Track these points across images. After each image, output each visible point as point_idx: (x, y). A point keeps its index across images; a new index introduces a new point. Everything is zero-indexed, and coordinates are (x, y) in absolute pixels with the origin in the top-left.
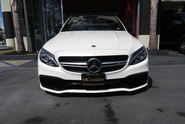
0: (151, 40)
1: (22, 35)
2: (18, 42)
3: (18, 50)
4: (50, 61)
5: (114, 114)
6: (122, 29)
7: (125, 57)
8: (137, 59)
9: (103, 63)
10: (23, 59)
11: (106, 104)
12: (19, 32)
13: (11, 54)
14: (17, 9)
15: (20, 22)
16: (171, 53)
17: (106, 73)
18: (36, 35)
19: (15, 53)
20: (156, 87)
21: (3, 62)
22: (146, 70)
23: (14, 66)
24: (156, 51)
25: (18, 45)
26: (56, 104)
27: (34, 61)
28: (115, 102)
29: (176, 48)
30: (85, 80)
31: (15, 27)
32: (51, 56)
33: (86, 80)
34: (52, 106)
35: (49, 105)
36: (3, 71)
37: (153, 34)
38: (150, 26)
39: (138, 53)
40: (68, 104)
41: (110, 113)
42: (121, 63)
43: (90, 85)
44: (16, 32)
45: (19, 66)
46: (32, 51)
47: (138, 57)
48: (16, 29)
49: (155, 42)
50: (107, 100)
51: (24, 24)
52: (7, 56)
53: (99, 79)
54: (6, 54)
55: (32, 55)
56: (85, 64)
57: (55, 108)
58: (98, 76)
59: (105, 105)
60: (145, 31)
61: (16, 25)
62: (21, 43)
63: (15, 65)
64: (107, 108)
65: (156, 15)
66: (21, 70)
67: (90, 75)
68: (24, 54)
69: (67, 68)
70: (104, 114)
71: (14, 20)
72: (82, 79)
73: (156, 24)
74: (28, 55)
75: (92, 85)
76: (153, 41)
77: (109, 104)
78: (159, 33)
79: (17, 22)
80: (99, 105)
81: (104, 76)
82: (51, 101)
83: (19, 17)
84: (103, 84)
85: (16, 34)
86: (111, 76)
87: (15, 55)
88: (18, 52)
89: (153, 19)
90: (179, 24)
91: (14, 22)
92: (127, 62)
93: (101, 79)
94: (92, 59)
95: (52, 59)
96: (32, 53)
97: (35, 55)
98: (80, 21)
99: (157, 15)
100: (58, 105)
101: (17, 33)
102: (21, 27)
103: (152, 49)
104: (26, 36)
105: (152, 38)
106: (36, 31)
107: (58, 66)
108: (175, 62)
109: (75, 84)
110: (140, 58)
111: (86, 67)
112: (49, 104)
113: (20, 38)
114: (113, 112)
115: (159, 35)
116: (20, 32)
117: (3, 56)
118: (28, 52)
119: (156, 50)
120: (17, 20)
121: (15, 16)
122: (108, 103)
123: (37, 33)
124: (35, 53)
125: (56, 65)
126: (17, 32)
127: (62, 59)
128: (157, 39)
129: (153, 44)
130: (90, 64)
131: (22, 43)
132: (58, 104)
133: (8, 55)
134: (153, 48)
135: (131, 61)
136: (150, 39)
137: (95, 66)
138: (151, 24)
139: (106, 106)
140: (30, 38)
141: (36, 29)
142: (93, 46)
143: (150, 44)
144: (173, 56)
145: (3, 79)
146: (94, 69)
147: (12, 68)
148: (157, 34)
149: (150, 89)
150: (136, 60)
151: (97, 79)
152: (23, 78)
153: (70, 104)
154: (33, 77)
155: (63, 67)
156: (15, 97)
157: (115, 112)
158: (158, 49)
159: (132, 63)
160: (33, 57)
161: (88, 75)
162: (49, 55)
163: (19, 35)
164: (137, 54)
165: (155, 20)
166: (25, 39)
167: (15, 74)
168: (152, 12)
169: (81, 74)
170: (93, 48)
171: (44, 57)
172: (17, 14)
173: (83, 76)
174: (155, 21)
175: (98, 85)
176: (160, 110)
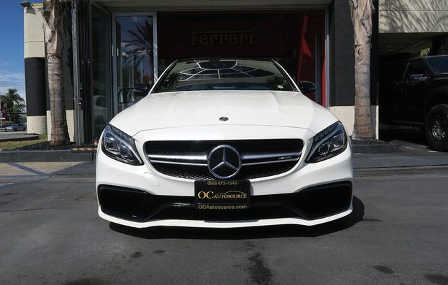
0: (358, 118)
1: (65, 105)
2: (54, 122)
3: (53, 140)
4: (124, 152)
5: (271, 275)
6: (289, 88)
7: (296, 145)
8: (324, 149)
9: (246, 157)
10: (61, 158)
11: (251, 253)
12: (58, 99)
13: (37, 149)
14: (57, 50)
15: (61, 78)
16: (409, 147)
17: (251, 180)
18: (95, 107)
19: (46, 145)
20: (372, 220)
21: (17, 166)
22: (347, 175)
23: (41, 173)
24: (371, 142)
25: (54, 128)
26: (133, 252)
27: (88, 164)
28: (273, 251)
29: (421, 138)
30: (202, 195)
31: (50, 88)
32: (128, 142)
33: (206, 195)
34: (124, 257)
35: (117, 254)
36: (15, 184)
37: (362, 104)
38: (356, 85)
39: (325, 136)
40: (160, 252)
41: (261, 275)
42: (286, 158)
43: (213, 207)
44: (52, 99)
45: (53, 173)
46: (83, 141)
47: (326, 146)
48: (51, 93)
49: (369, 122)
50: (253, 246)
51: (70, 81)
52: (26, 151)
53: (236, 194)
54: (26, 148)
55: (82, 149)
56: (204, 158)
57: (130, 261)
58: (232, 187)
59: (250, 256)
60: (342, 97)
61: (53, 83)
62: (59, 123)
63: (43, 171)
64: (254, 264)
65: (368, 62)
66: (55, 182)
67: (215, 183)
68: (67, 148)
69: (161, 168)
70: (247, 275)
71: (49, 72)
72: (196, 193)
73: (369, 80)
74: (75, 149)
75: (219, 208)
76: (364, 120)
77: (258, 255)
78: (377, 102)
79: (56, 77)
80: (233, 257)
81: (247, 187)
82: (121, 246)
83: (61, 67)
84: (245, 207)
85: (52, 104)
86: (263, 187)
87: (45, 149)
88: (52, 143)
89: (360, 71)
90: (423, 82)
91: (50, 77)
92: (300, 156)
93: (241, 194)
94: (219, 147)
95: (131, 148)
96: (82, 147)
97: (89, 149)
98: (193, 72)
99: (371, 62)
100: (137, 255)
101: (54, 101)
102: (63, 88)
103: (360, 137)
104: (74, 109)
105: (361, 113)
106: (95, 98)
107: (143, 164)
108: (418, 168)
109: (179, 205)
110: (332, 147)
111: (206, 165)
112: (117, 251)
113: (58, 111)
114: (269, 271)
115: (377, 107)
116: (60, 99)
117: (18, 151)
118: (74, 143)
119: (373, 141)
120: (56, 73)
121: (52, 66)
122: (256, 252)
123: (98, 104)
124: (90, 147)
125: (136, 162)
126: (54, 99)
127: (151, 147)
128: (372, 116)
129: (363, 127)
130: (215, 159)
131: (62, 123)
132: (137, 253)
133: (29, 150)
134: (364, 136)
135: (310, 153)
136: (357, 115)
137: (227, 163)
138: (356, 82)
139: (251, 259)
140: (82, 111)
141: (95, 94)
142: (221, 119)
143: (356, 126)
144: (413, 154)
145: (14, 200)
146: (224, 171)
147: (36, 179)
148: (373, 103)
149: (359, 225)
150: (322, 151)
151: (230, 194)
152: (61, 198)
153: (166, 253)
154: (83, 196)
155: (155, 165)
156: (39, 237)
157: (272, 272)
158: (377, 138)
159: (312, 159)
160: (85, 154)
161: (209, 184)
162: (123, 138)
163: (57, 106)
164: (323, 138)
165: (365, 72)
166: (70, 114)
167: (42, 189)
168: (357, 55)
169: (193, 181)
170: (222, 122)
171: (110, 145)
172: (56, 61)
173: (198, 187)
174: (365, 73)
175: (233, 207)
176: (385, 270)
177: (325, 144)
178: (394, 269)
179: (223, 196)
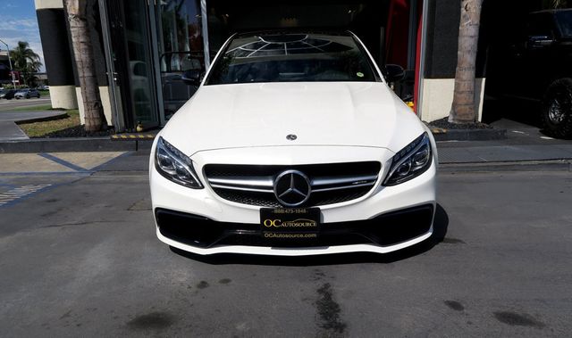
0: (458, 96)
1: (98, 80)
2: (87, 102)
3: (87, 124)
4: (181, 172)
5: (339, 311)
7: (373, 167)
8: (404, 169)
9: (316, 183)
10: (100, 147)
11: (320, 284)
12: (88, 74)
13: (69, 136)
14: (80, 9)
15: (89, 46)
17: (321, 207)
18: (134, 77)
19: (78, 131)
21: (50, 157)
22: (428, 197)
23: (79, 169)
24: (471, 126)
25: (87, 110)
26: (199, 281)
27: (130, 155)
28: (345, 282)
29: (534, 118)
30: (268, 223)
31: (77, 60)
32: (184, 161)
33: (273, 223)
34: (190, 287)
35: (182, 284)
36: (56, 185)
37: (464, 78)
38: (459, 52)
39: (406, 154)
40: (226, 281)
41: (328, 309)
42: (360, 182)
43: (281, 236)
44: (81, 74)
45: (94, 169)
46: (123, 125)
47: (407, 164)
48: (79, 66)
49: (471, 101)
50: (322, 274)
51: (100, 49)
52: (58, 139)
53: (304, 222)
54: (56, 134)
55: (124, 136)
56: (270, 183)
57: (197, 292)
58: (301, 215)
59: (319, 288)
60: (443, 67)
61: (79, 54)
62: (93, 104)
63: (82, 165)
64: (323, 296)
65: (477, 21)
66: (100, 183)
67: (282, 211)
68: (104, 135)
69: (224, 193)
70: (314, 310)
71: (74, 40)
72: (262, 220)
73: (476, 46)
74: (115, 137)
75: (287, 236)
76: (465, 98)
77: (327, 286)
78: (484, 73)
79: (82, 46)
80: (302, 286)
81: (317, 215)
82: (184, 275)
83: (87, 32)
84: (315, 235)
85: (81, 80)
86: (333, 213)
87: (80, 136)
88: (87, 129)
89: (465, 33)
90: (546, 46)
91: (74, 46)
92: (377, 179)
93: (310, 222)
94: (287, 172)
95: (187, 168)
96: (123, 132)
97: (132, 136)
99: (481, 21)
100: (203, 285)
101: (84, 77)
102: (93, 60)
103: (460, 121)
104: (108, 85)
105: (462, 89)
106: (132, 64)
107: (203, 187)
108: (523, 163)
109: (240, 232)
110: (414, 165)
111: (272, 191)
112: (182, 280)
113: (90, 89)
114: (337, 306)
115: (484, 79)
116: (91, 75)
117: (48, 139)
118: (113, 127)
119: (474, 124)
120: (82, 40)
121: (75, 29)
122: (325, 282)
123: (136, 72)
124: (132, 132)
125: (196, 186)
126: (83, 73)
127: (211, 170)
128: (475, 93)
129: (463, 107)
130: (282, 184)
131: (96, 104)
132: (203, 282)
133: (60, 137)
134: (463, 119)
135: (388, 175)
136: (456, 91)
137: (295, 190)
138: (459, 48)
139: (320, 291)
140: (118, 87)
141: (131, 60)
142: (289, 137)
143: (454, 105)
145: (60, 209)
146: (293, 198)
147: (76, 177)
148: (478, 75)
150: (402, 170)
151: (298, 222)
152: (110, 206)
153: (233, 282)
154: (134, 204)
155: (215, 189)
156: (97, 261)
157: (341, 307)
158: (480, 120)
159: (390, 182)
160: (128, 142)
161: (276, 211)
162: (178, 157)
163: (88, 83)
164: (403, 157)
165: (472, 34)
166: (104, 92)
167: (86, 194)
168: (463, 11)
169: (259, 208)
170: (290, 142)
171: (164, 162)
172: (80, 24)
173: (264, 214)
174: (472, 37)
175: (301, 236)
176: (455, 306)
177: (406, 164)
178: (464, 305)
179: (291, 224)
